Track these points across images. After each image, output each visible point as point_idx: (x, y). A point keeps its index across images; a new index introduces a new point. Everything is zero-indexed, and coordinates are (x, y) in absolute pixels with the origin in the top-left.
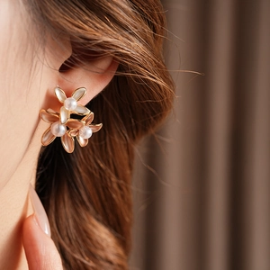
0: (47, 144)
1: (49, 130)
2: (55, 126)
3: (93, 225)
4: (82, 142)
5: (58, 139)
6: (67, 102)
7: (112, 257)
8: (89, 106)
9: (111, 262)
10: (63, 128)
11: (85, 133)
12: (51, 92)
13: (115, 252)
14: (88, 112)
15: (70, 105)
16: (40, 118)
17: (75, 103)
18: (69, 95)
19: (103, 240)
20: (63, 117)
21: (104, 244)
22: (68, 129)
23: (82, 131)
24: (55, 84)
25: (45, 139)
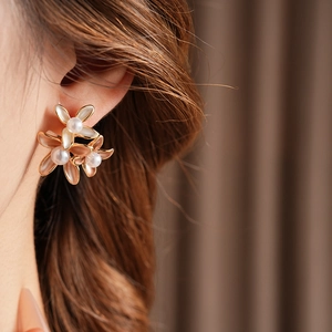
0: (46, 173)
1: (49, 157)
2: (56, 152)
3: (106, 272)
4: (89, 171)
5: (60, 168)
6: (70, 122)
7: (129, 311)
8: (97, 128)
9: (127, 317)
10: (66, 155)
11: (93, 161)
12: (51, 111)
13: (133, 303)
14: (97, 136)
15: (74, 127)
16: (37, 142)
17: (80, 124)
18: (73, 114)
19: (117, 289)
20: (66, 142)
21: (119, 295)
22: (72, 155)
23: (89, 158)
24: (56, 100)
25: (44, 168)
